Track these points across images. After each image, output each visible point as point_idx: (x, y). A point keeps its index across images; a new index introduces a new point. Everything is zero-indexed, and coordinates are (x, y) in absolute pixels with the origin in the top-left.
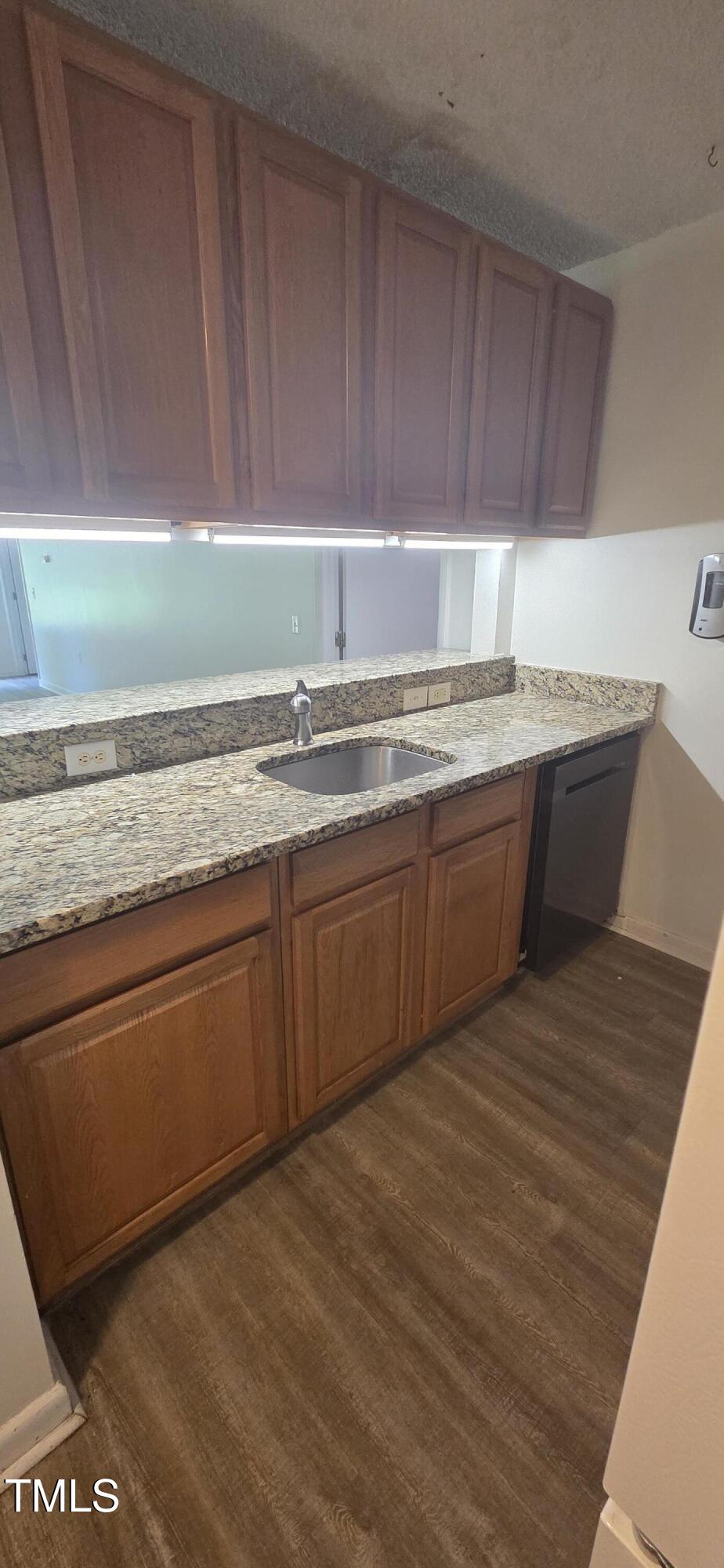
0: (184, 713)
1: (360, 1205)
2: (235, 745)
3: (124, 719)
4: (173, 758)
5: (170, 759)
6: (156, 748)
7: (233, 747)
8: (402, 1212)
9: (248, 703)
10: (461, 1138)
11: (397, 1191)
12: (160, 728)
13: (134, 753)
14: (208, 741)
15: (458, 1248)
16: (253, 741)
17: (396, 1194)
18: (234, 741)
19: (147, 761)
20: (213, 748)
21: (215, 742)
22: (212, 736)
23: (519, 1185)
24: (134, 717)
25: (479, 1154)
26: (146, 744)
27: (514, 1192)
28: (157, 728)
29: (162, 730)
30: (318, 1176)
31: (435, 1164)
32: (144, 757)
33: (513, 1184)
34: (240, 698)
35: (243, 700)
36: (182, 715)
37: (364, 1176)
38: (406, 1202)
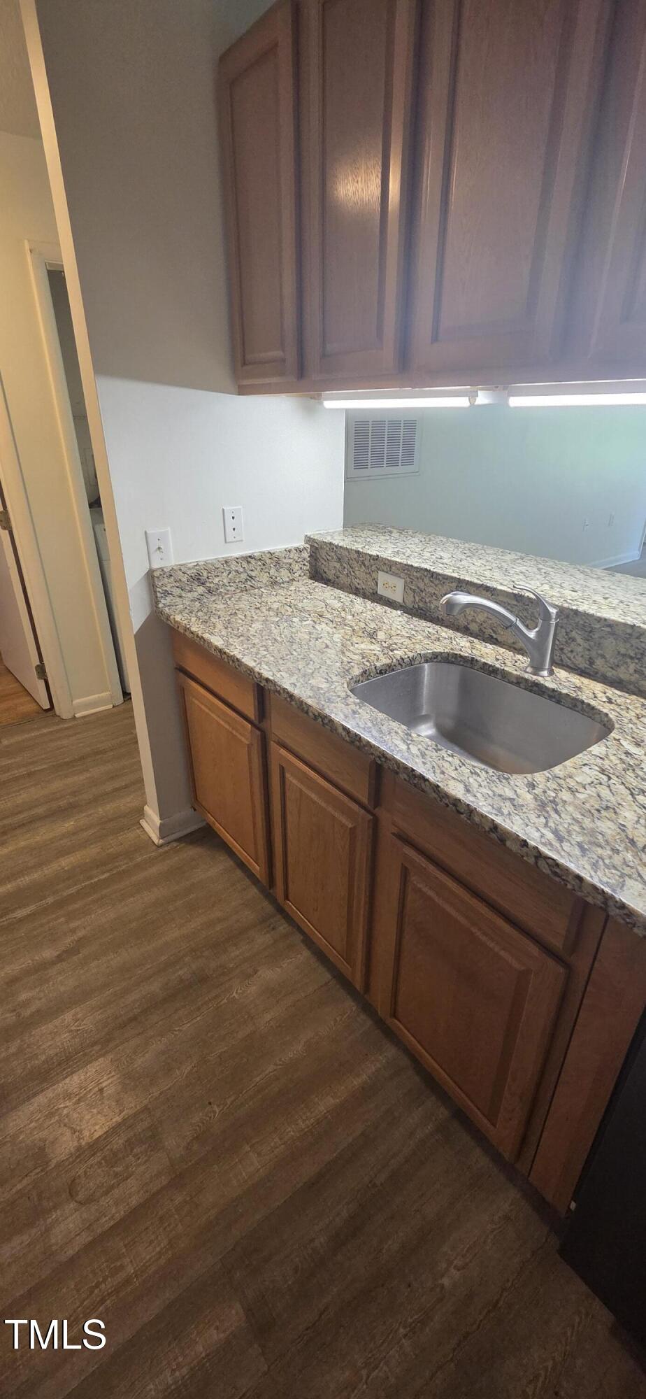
0: (447, 579)
1: (231, 966)
2: (495, 636)
3: (405, 565)
4: (440, 617)
5: (438, 617)
6: (430, 602)
7: (492, 637)
8: (217, 997)
9: (507, 596)
10: (280, 1065)
11: (236, 996)
12: (436, 586)
13: (415, 597)
14: (470, 618)
15: (176, 1035)
16: (514, 643)
17: (234, 994)
18: (494, 632)
19: (422, 609)
20: (474, 627)
21: (476, 622)
22: (475, 615)
23: (215, 1112)
24: (412, 566)
25: (258, 1079)
26: (424, 594)
27: (210, 1103)
28: (433, 585)
29: (437, 588)
30: (262, 940)
31: (254, 1032)
32: (421, 605)
33: (218, 1106)
34: (500, 587)
35: (501, 590)
36: (445, 581)
37: (256, 972)
38: (225, 1001)
